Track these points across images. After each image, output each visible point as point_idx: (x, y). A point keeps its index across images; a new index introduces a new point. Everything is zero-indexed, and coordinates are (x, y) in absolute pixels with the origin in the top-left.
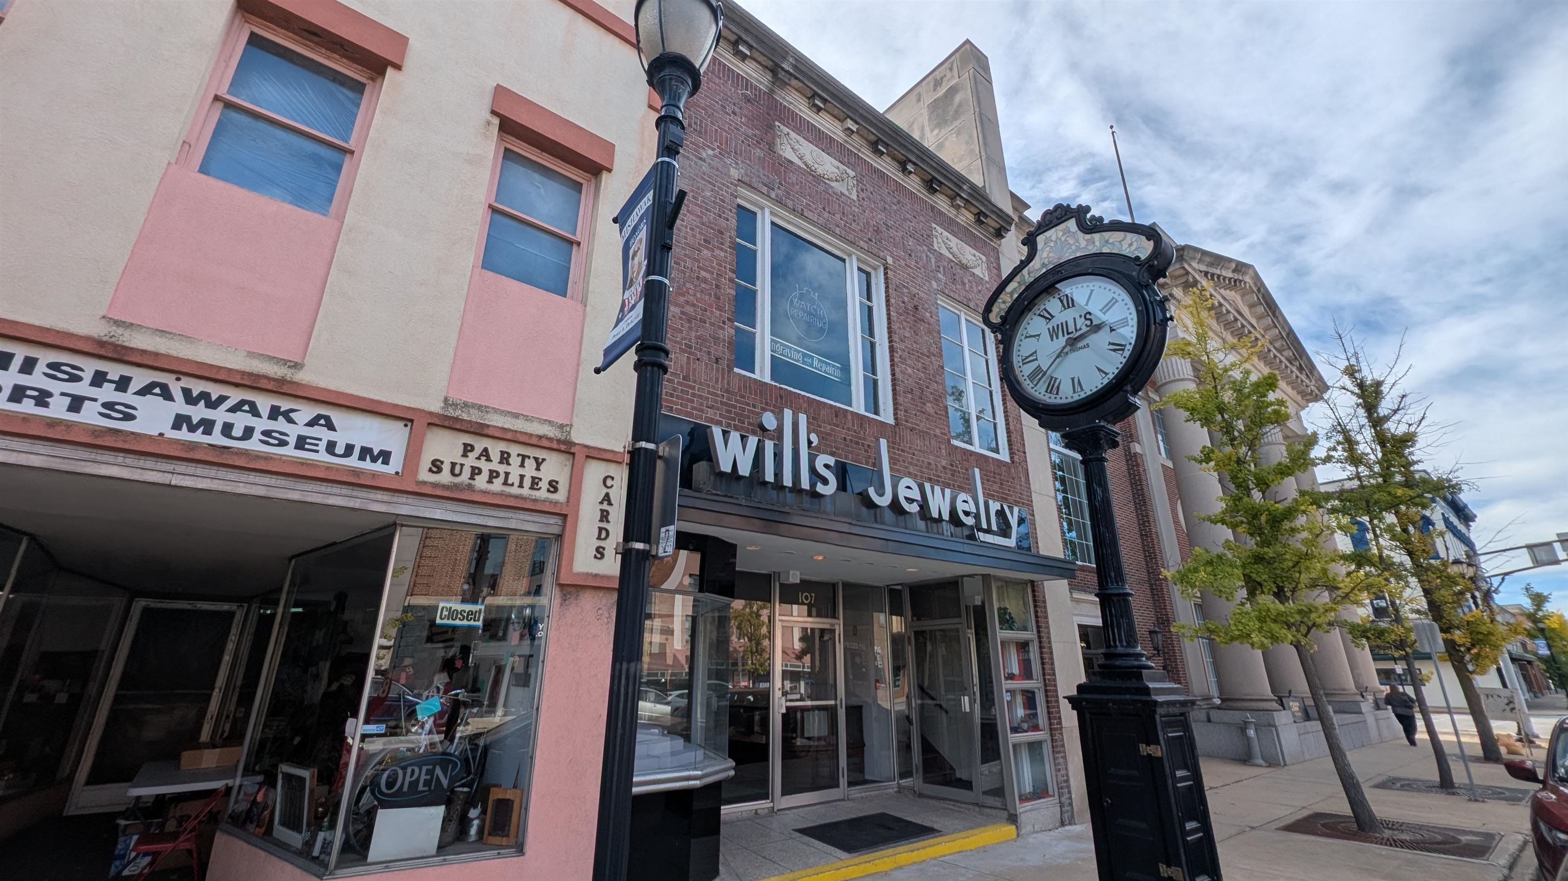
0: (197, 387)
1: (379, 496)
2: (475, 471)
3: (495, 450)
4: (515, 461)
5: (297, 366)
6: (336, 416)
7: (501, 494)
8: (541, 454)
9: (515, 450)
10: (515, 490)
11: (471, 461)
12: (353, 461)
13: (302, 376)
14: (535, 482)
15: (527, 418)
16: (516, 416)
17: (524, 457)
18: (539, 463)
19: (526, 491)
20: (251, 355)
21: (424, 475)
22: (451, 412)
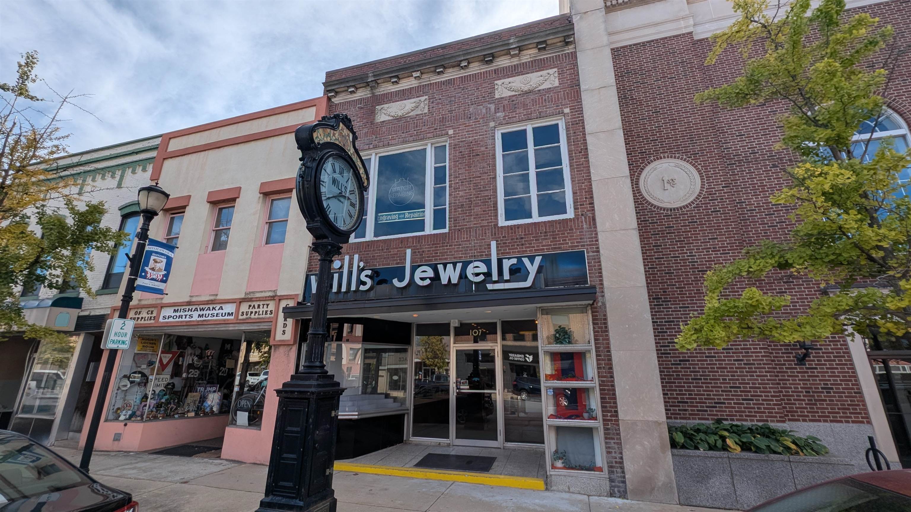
0: (201, 307)
1: (231, 325)
2: (252, 313)
3: (256, 304)
4: (261, 307)
5: (217, 295)
6: (224, 306)
7: (258, 318)
8: (268, 302)
9: (261, 303)
10: (261, 316)
11: (251, 310)
12: (226, 317)
13: (219, 297)
14: (266, 312)
15: (265, 292)
16: (262, 292)
17: (264, 305)
18: (268, 305)
19: (264, 316)
20: (210, 295)
21: (240, 317)
22: (247, 297)
